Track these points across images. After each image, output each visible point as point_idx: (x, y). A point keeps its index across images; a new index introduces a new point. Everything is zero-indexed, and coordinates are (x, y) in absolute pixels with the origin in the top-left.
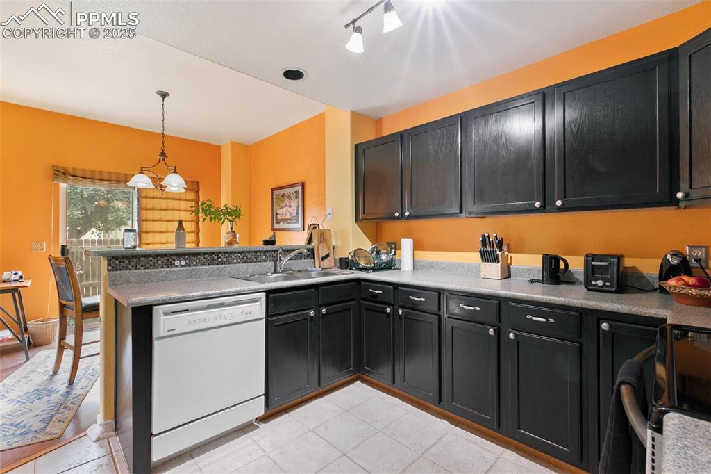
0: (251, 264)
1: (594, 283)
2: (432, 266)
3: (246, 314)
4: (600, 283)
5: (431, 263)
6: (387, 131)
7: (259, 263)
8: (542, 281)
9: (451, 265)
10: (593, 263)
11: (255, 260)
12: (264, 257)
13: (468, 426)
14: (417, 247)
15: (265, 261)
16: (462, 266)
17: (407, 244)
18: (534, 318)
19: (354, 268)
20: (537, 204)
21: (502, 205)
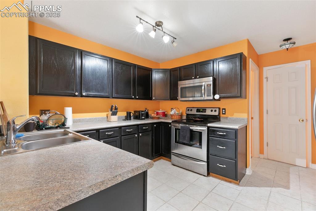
2: (79, 121)
4: (143, 117)
9: (90, 119)
10: (142, 113)
14: (74, 112)
17: (69, 111)
19: (44, 129)
20: (133, 97)
21: (124, 96)
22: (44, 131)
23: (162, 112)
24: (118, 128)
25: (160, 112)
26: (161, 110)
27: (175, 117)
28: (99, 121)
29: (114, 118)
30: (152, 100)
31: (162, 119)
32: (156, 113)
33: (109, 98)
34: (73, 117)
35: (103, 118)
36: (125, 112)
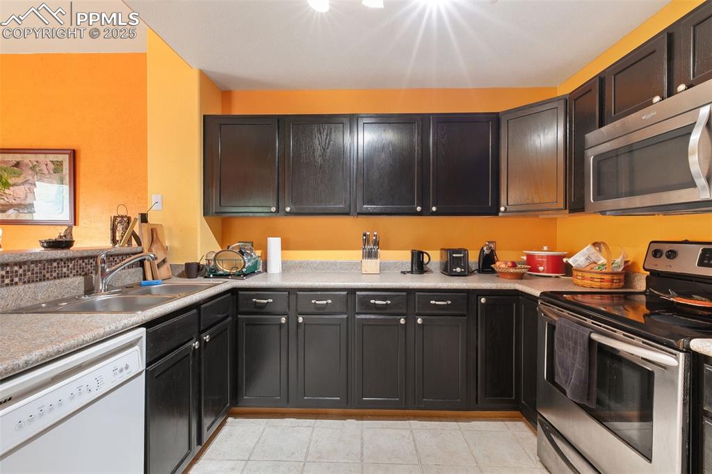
0: (44, 283)
1: (454, 270)
2: (301, 266)
3: (121, 371)
4: (458, 270)
5: (301, 263)
6: (238, 110)
7: (57, 281)
8: (412, 272)
9: (322, 263)
10: (454, 255)
11: (48, 275)
12: (65, 270)
13: (371, 416)
14: (285, 246)
15: (66, 276)
16: (334, 264)
17: (274, 244)
18: (437, 303)
19: (211, 276)
20: (419, 209)
21: (389, 207)
22: (211, 280)
23: (548, 257)
24: (345, 293)
25: (542, 257)
26: (545, 248)
27: (583, 278)
28: (341, 268)
29: (371, 265)
30: (496, 214)
31: (550, 280)
32: (525, 258)
33: (347, 214)
34: (282, 256)
35: (351, 263)
36: (408, 249)
